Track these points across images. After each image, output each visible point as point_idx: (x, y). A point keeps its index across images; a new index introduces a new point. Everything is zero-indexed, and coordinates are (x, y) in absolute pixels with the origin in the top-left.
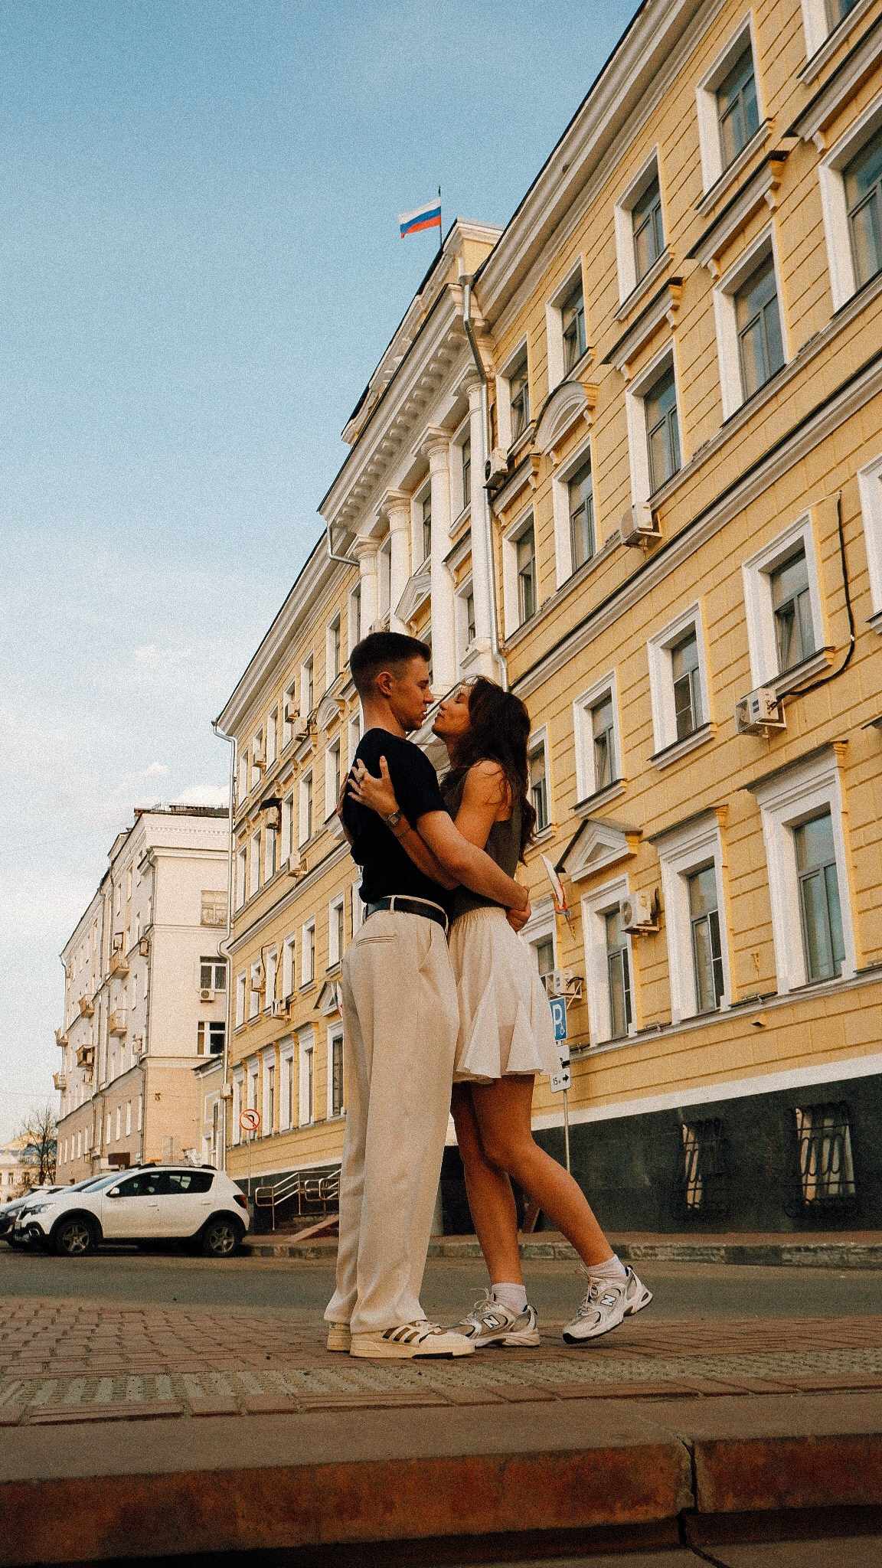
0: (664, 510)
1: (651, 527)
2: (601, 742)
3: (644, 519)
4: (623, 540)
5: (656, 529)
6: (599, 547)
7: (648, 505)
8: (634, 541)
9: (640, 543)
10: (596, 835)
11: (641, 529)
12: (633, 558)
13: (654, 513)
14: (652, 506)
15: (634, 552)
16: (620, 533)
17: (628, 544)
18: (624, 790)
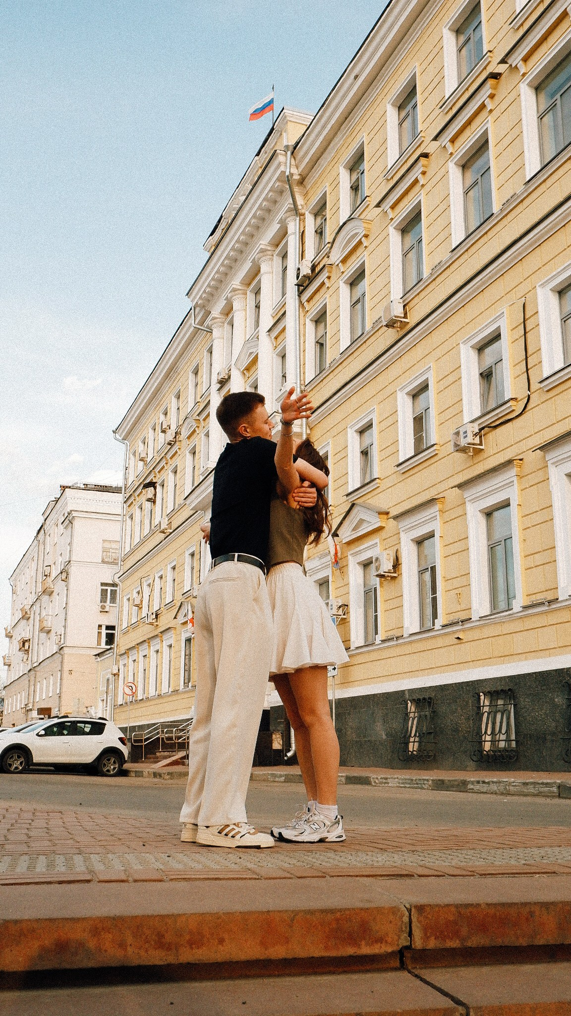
0: (411, 305)
1: (403, 315)
2: (365, 453)
3: (398, 311)
4: (384, 323)
5: (405, 317)
6: (368, 326)
7: (401, 301)
8: (391, 325)
9: (395, 325)
10: (358, 514)
11: (395, 317)
12: (391, 335)
13: (404, 306)
14: (403, 301)
15: (391, 330)
16: (383, 318)
17: (387, 326)
18: (378, 485)
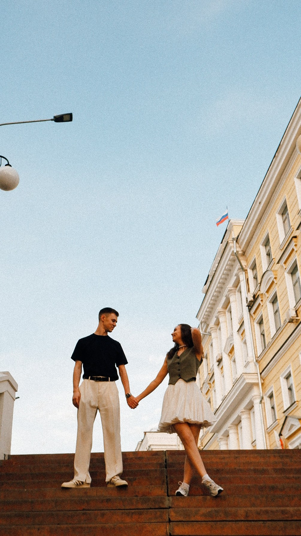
0: (299, 310)
1: (296, 316)
2: (290, 389)
3: (293, 314)
4: (288, 321)
5: (297, 316)
6: (282, 324)
7: (294, 309)
8: (291, 321)
9: (293, 321)
10: (290, 421)
11: (292, 317)
12: (292, 326)
13: (296, 311)
14: (295, 309)
15: (292, 324)
16: (287, 319)
17: (289, 322)
18: (297, 405)
